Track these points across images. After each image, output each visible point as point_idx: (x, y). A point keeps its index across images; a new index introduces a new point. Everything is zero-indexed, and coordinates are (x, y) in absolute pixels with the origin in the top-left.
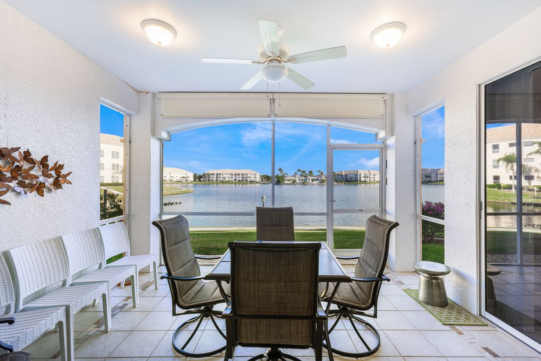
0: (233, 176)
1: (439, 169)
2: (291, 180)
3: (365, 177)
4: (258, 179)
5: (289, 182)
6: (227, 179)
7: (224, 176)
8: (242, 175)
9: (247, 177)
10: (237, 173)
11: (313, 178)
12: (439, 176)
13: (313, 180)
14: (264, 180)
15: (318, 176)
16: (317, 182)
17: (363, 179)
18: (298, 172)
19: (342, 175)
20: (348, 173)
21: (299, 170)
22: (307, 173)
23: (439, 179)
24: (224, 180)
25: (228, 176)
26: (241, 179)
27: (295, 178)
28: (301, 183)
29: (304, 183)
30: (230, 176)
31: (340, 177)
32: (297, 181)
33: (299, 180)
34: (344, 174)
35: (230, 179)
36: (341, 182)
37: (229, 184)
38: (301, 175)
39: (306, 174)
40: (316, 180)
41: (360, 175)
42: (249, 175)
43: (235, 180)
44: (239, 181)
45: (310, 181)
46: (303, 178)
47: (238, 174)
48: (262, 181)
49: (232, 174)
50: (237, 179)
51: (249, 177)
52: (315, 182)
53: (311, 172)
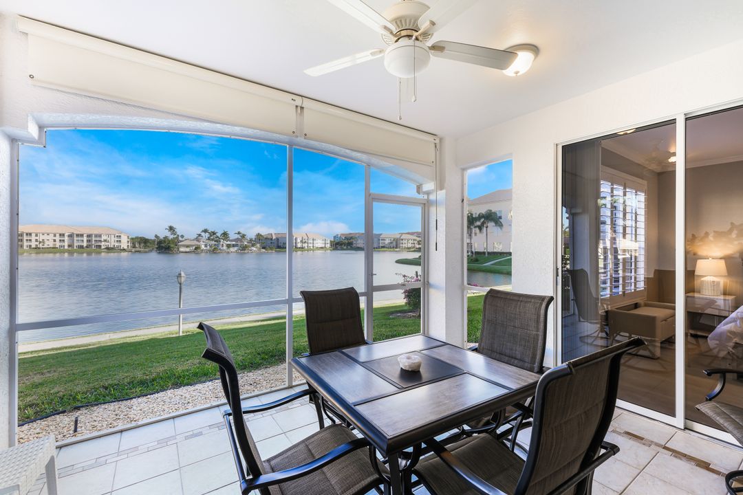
0: (66, 238)
1: (381, 234)
2: (192, 246)
3: (302, 241)
4: (124, 245)
5: (188, 250)
6: (50, 244)
7: (41, 238)
8: (89, 236)
9: (100, 241)
10: (76, 232)
11: (229, 243)
12: (381, 242)
13: (228, 246)
14: (137, 246)
15: (236, 240)
16: (236, 248)
17: (299, 245)
18: (203, 234)
19: (272, 239)
20: (279, 236)
21: (205, 231)
22: (219, 235)
23: (381, 245)
24: (41, 246)
25: (51, 237)
26: (85, 244)
27: (198, 243)
28: (209, 251)
29: (214, 251)
30: (58, 238)
31: (269, 242)
32: (203, 247)
33: (206, 246)
34: (274, 238)
35: (58, 244)
36: (271, 249)
37: (55, 253)
38: (209, 239)
39: (217, 237)
40: (234, 246)
41: (296, 239)
42: (104, 238)
43: (69, 246)
44: (81, 247)
45: (225, 248)
46: (213, 243)
47: (77, 235)
48: (134, 247)
49: (62, 235)
50: (75, 244)
51: (105, 241)
52: (232, 249)
53: (225, 235)
